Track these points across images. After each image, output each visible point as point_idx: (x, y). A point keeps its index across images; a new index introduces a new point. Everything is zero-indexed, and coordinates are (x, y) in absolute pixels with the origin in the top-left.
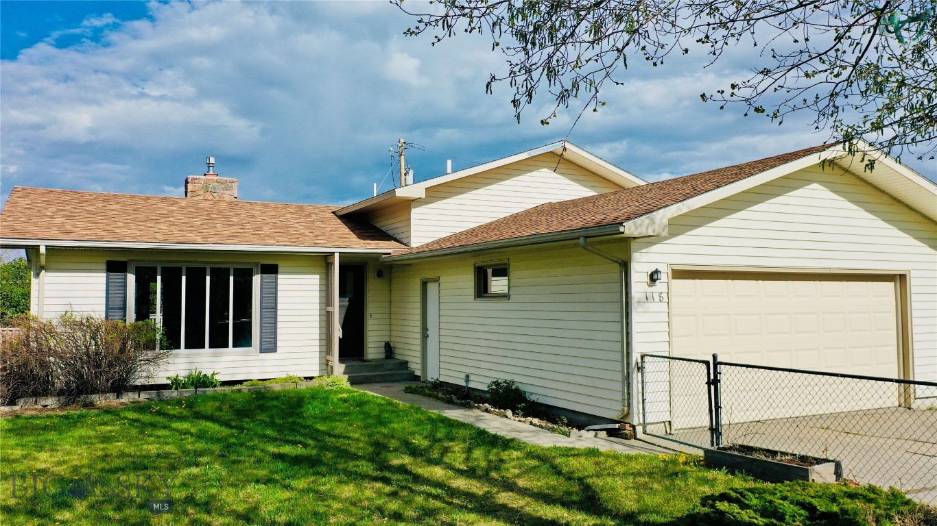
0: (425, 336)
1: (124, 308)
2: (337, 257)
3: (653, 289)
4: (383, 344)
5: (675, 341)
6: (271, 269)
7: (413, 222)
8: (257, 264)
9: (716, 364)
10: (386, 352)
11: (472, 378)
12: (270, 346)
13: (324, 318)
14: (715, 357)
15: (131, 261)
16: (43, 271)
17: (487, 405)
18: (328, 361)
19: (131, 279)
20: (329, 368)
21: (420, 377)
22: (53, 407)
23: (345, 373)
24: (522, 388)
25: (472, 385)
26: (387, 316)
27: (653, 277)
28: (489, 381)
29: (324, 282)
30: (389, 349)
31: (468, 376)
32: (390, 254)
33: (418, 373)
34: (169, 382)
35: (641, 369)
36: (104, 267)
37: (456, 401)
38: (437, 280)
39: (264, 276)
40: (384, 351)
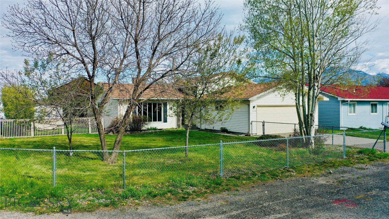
1: (136, 113)
3: (254, 109)
5: (258, 119)
6: (165, 104)
8: (162, 102)
9: (264, 122)
14: (264, 121)
18: (179, 125)
21: (200, 128)
24: (227, 129)
25: (214, 129)
27: (254, 107)
28: (220, 128)
31: (213, 127)
34: (147, 129)
35: (251, 124)
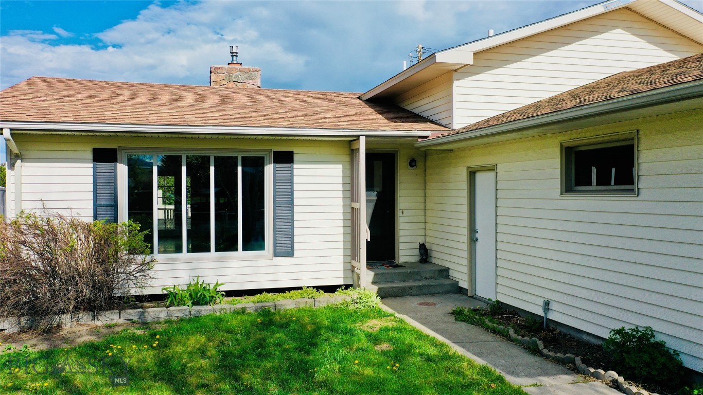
0: (473, 240)
1: (114, 206)
2: (363, 140)
4: (417, 246)
6: (285, 158)
7: (456, 98)
8: (269, 151)
10: (421, 255)
11: (553, 306)
12: (286, 250)
13: (349, 216)
15: (121, 148)
16: (19, 161)
17: (613, 374)
18: (353, 267)
19: (122, 170)
20: (355, 276)
21: (467, 290)
22: (11, 331)
23: (373, 283)
25: (552, 316)
26: (421, 213)
29: (348, 173)
30: (424, 252)
31: (547, 304)
32: (427, 137)
33: (464, 284)
36: (90, 155)
37: (545, 351)
38: (493, 168)
39: (277, 165)
40: (419, 253)
